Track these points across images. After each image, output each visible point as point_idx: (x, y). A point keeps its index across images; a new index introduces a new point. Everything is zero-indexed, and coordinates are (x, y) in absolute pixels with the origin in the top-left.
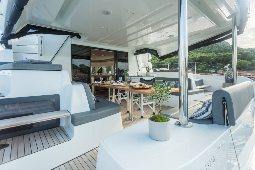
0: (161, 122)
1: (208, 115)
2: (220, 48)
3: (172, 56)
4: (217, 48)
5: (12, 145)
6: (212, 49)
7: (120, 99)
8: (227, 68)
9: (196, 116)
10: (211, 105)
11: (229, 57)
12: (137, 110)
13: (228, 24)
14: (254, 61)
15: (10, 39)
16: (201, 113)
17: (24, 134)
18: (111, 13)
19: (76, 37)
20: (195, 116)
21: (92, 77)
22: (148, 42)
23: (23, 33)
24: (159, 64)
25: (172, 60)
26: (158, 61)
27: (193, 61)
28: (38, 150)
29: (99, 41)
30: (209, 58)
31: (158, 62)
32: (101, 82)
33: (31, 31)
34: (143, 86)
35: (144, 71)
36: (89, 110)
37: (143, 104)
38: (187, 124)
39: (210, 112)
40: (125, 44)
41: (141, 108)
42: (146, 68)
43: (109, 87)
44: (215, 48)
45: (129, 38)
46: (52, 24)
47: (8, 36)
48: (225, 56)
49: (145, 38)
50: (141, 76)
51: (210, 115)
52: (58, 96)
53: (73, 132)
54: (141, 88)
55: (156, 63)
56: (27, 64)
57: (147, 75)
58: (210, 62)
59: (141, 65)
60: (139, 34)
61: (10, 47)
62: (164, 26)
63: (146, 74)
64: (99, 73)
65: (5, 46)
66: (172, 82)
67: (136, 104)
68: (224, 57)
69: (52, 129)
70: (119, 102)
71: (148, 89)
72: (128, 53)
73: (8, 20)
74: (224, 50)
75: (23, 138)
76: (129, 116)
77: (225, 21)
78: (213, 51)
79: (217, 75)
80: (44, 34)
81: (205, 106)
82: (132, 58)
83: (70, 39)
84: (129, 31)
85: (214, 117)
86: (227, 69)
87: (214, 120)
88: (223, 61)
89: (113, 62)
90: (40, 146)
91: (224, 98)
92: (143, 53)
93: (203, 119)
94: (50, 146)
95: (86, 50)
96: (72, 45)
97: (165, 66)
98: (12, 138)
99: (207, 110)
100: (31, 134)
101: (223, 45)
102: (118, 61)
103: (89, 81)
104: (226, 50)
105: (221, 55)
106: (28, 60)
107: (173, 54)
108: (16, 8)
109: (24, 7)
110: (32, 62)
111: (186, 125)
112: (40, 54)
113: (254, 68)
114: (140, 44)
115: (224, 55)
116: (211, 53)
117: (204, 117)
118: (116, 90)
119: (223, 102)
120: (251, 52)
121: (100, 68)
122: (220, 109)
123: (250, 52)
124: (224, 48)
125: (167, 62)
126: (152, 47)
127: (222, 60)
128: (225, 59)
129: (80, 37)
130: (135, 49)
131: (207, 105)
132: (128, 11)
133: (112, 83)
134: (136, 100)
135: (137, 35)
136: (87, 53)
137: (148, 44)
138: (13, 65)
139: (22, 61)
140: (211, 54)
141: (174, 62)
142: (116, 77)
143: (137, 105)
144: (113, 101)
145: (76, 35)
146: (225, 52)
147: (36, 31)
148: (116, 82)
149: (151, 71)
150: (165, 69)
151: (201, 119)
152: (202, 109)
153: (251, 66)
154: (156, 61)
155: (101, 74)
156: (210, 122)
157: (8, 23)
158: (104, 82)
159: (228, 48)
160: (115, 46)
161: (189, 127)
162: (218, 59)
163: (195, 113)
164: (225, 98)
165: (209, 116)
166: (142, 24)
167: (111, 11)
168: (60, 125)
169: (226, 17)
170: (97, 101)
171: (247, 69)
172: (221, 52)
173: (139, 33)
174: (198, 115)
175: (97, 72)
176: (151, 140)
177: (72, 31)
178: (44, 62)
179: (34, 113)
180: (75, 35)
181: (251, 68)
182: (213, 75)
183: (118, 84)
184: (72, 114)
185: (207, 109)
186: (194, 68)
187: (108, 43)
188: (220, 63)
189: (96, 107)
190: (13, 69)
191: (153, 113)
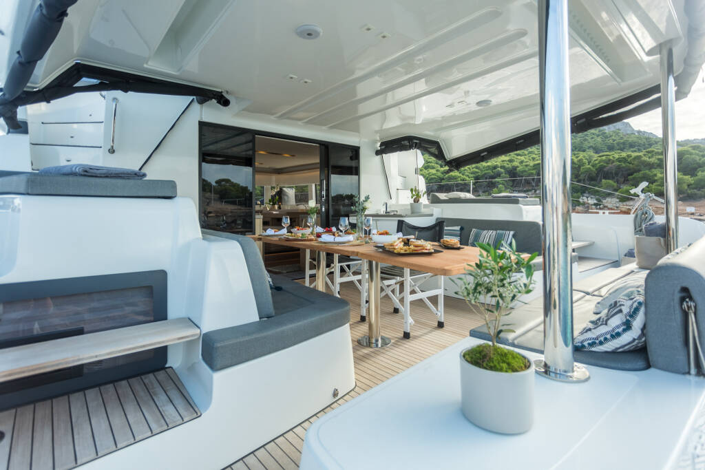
0: (506, 371)
1: (630, 339)
2: (606, 137)
3: (483, 159)
4: (599, 139)
5: (15, 435)
6: (585, 140)
7: (339, 280)
8: (640, 193)
9: (590, 342)
10: (642, 309)
11: (633, 164)
12: (389, 314)
13: (648, 70)
14: (701, 174)
15: (21, 106)
16: (606, 333)
17: (51, 398)
18: (321, 34)
19: (214, 101)
20: (589, 344)
21: (257, 216)
22: (413, 118)
23: (63, 86)
24: (442, 179)
25: (477, 170)
26: (437, 171)
27: (534, 172)
28: (97, 452)
29: (278, 115)
30: (579, 167)
31: (439, 174)
32: (284, 231)
33: (85, 81)
34: (416, 246)
35: (405, 199)
36: (258, 320)
37: (410, 298)
38: (571, 369)
39: (639, 332)
40: (352, 124)
41: (401, 308)
42: (412, 190)
43: (309, 247)
44: (592, 138)
45: (363, 108)
46: (147, 63)
47: (17, 95)
48: (624, 160)
49: (407, 109)
50: (396, 213)
51: (637, 341)
52: (162, 275)
53: (209, 392)
54: (408, 252)
55: (433, 176)
56: (71, 179)
57: (414, 212)
58: (582, 177)
59: (396, 182)
60: (391, 98)
61: (20, 127)
62: (460, 76)
63: (409, 207)
64: (274, 204)
65: (7, 124)
66: (485, 232)
67: (387, 295)
68: (620, 161)
69: (143, 377)
70: (336, 289)
71: (429, 254)
72: (359, 148)
73: (19, 48)
74: (618, 144)
75: (48, 412)
76: (368, 331)
77: (638, 63)
78: (589, 148)
79: (609, 213)
80: (121, 90)
81: (621, 311)
82: (369, 163)
83: (196, 106)
84: (363, 90)
85: (651, 349)
86: (638, 196)
87: (653, 356)
88: (617, 174)
89: (317, 173)
90: (104, 440)
91: (685, 290)
92: (401, 150)
93: (614, 352)
94: (137, 439)
95: (242, 138)
96: (202, 125)
97: (457, 185)
98: (14, 411)
99: (628, 326)
100: (76, 395)
101: (614, 130)
102: (330, 172)
103: (248, 227)
104: (624, 143)
105: (611, 158)
106: (74, 165)
107: (485, 153)
108: (44, 11)
109: (69, 10)
110: (86, 171)
111: (569, 374)
112: (110, 147)
113: (703, 193)
114: (394, 125)
115: (619, 158)
116: (584, 151)
117: (618, 346)
118: (330, 256)
119: (681, 304)
120: (693, 151)
121: (279, 189)
122: (675, 324)
123: (690, 149)
124: (617, 138)
125: (463, 175)
126: (428, 134)
127: (613, 171)
128: (623, 167)
129: (225, 102)
130: (378, 138)
131: (626, 310)
132: (369, 29)
133: (319, 236)
134: (387, 282)
135: (385, 100)
136: (244, 147)
137: (415, 125)
138: (28, 181)
139: (56, 168)
140: (585, 154)
141: (484, 176)
142: (324, 215)
143: (390, 299)
144: (320, 286)
145: (215, 95)
146: (622, 150)
147: (99, 81)
148: (329, 231)
149: (424, 200)
150: (463, 195)
151: (606, 352)
152: (609, 322)
153: (696, 188)
154: (433, 171)
155: (279, 208)
156: (641, 364)
157: (18, 58)
158: (295, 230)
159: (630, 140)
160: (324, 128)
161: (579, 381)
162: (605, 166)
163: (586, 332)
164: (690, 288)
165: (633, 344)
166: (400, 69)
167: (320, 30)
168: (167, 366)
169: (644, 50)
170: (276, 289)
171: (685, 195)
172: (611, 148)
173: (390, 94)
174: (597, 338)
175: (270, 201)
176: (473, 429)
177: (204, 85)
178: (124, 174)
179: (86, 330)
180: (212, 96)
181: (696, 194)
182: (598, 213)
183: (338, 239)
184: (204, 331)
185: (628, 320)
186: (537, 192)
187: (305, 121)
188: (609, 179)
189: (275, 308)
190: (28, 194)
191: (437, 324)
